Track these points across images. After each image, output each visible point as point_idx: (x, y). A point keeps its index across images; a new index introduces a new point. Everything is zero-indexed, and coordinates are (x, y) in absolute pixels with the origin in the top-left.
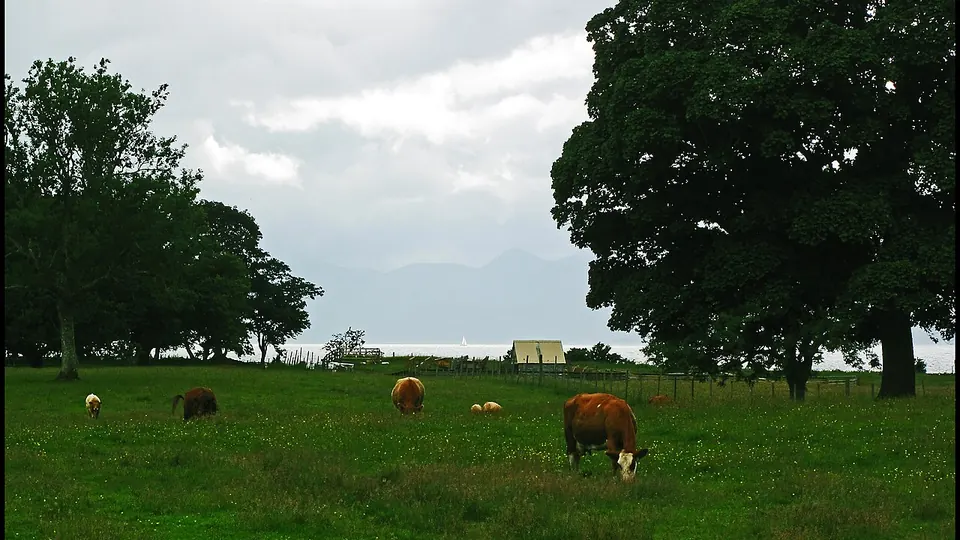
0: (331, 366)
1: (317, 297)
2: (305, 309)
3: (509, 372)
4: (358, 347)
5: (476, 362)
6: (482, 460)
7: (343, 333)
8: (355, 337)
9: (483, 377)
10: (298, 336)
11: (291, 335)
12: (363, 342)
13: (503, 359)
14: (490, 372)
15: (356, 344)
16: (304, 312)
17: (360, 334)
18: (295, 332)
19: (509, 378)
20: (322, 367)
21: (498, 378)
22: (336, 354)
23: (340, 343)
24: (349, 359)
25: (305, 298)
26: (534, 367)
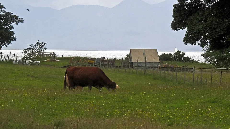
0: (27, 62)
1: (20, 23)
2: (13, 30)
3: (128, 67)
4: (42, 52)
5: (109, 61)
6: (111, 116)
7: (35, 44)
8: (41, 46)
9: (113, 69)
10: (9, 45)
11: (5, 44)
12: (45, 49)
13: (124, 59)
14: (117, 67)
15: (42, 50)
16: (12, 31)
17: (43, 44)
18: (7, 43)
19: (128, 70)
20: (22, 62)
21: (121, 70)
22: (30, 56)
23: (33, 50)
24: (37, 58)
25: (13, 24)
26: (142, 64)
